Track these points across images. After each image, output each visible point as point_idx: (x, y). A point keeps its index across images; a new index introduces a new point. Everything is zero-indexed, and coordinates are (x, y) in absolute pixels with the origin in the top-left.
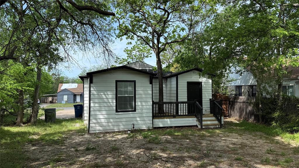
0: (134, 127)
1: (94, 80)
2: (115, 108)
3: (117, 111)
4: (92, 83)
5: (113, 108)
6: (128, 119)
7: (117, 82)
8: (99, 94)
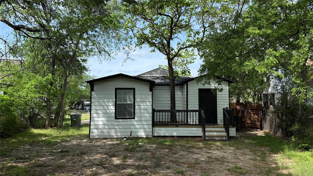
0: (131, 135)
1: (95, 88)
2: (114, 115)
3: (116, 118)
4: (93, 91)
5: (112, 115)
6: (126, 127)
7: (116, 89)
8: (100, 101)
